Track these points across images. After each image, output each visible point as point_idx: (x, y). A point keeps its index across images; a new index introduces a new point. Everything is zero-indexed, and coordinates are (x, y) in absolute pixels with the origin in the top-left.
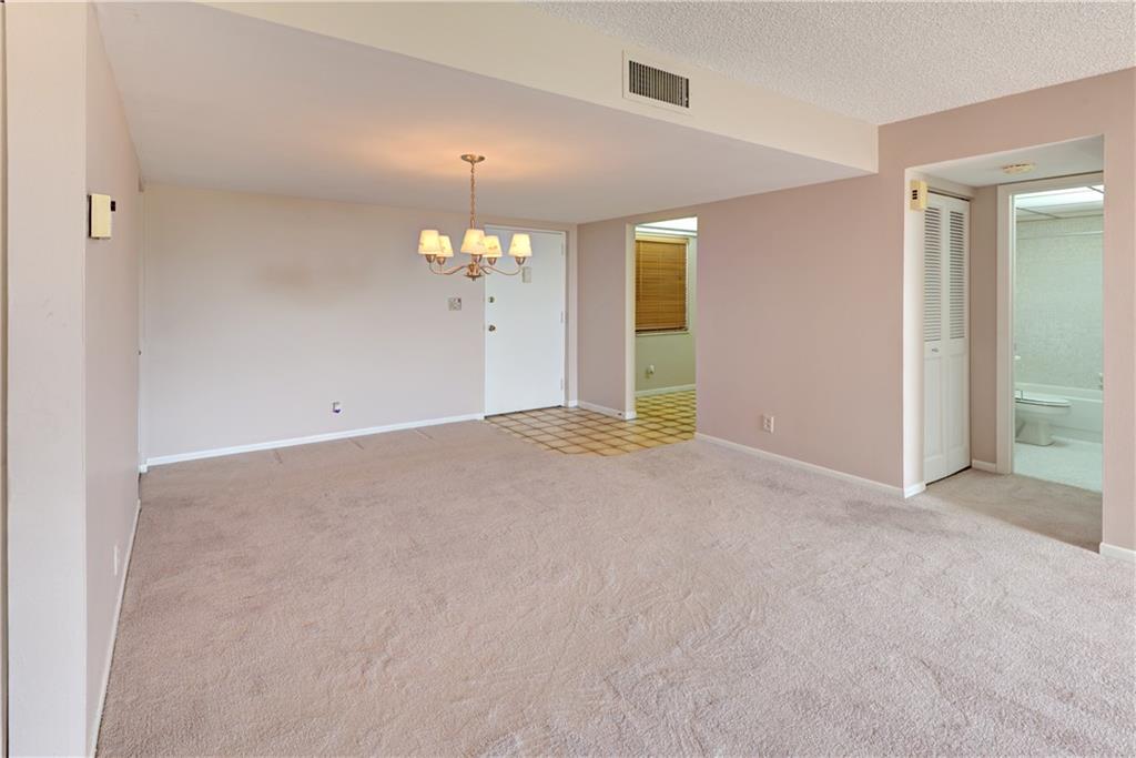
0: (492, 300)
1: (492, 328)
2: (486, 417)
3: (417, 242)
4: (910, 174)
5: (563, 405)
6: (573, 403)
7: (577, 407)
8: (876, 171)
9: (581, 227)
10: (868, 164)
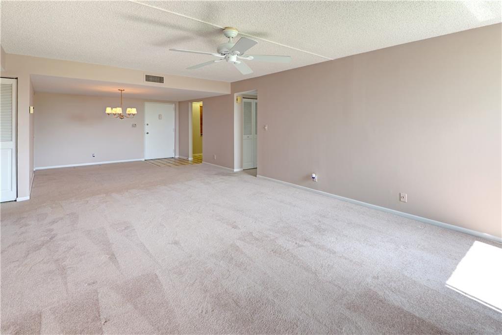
0: (148, 125)
1: (148, 133)
2: (145, 160)
3: (105, 110)
4: (236, 95)
5: (174, 157)
6: (177, 157)
7: (179, 158)
8: (230, 93)
9: (179, 102)
10: (228, 92)
